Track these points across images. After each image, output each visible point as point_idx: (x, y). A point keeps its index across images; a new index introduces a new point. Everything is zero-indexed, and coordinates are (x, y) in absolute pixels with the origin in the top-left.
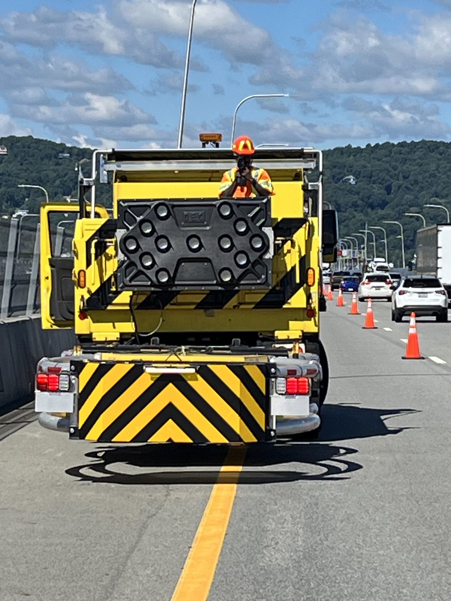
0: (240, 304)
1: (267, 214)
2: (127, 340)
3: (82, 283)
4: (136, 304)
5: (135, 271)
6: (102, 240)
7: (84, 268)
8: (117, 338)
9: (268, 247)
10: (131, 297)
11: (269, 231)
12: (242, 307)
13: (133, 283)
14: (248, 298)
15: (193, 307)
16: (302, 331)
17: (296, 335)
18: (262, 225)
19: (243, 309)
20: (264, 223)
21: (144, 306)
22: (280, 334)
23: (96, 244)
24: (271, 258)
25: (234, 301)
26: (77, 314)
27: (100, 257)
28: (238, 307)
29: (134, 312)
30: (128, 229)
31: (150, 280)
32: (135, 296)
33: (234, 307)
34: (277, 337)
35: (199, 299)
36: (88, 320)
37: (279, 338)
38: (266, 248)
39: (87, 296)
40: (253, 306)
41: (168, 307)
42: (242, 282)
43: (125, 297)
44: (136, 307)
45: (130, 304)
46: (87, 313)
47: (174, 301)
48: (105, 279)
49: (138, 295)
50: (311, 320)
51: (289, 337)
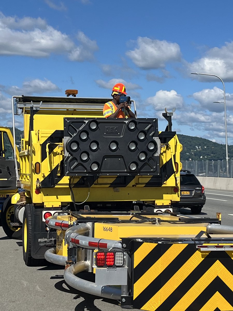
0: (137, 184)
1: (155, 128)
2: (65, 206)
3: (38, 171)
4: (73, 184)
5: (76, 163)
6: (53, 143)
7: (40, 161)
8: (60, 206)
9: (157, 149)
10: (70, 180)
11: (157, 140)
12: (137, 186)
13: (75, 171)
14: (141, 180)
15: (108, 186)
16: (171, 201)
17: (167, 203)
18: (153, 135)
19: (138, 187)
20: (154, 134)
21: (78, 185)
22: (158, 202)
23: (49, 146)
24: (159, 156)
25: (133, 182)
26: (34, 190)
27: (50, 154)
28: (136, 186)
29: (72, 189)
30: (71, 136)
31: (86, 169)
32: (72, 179)
33: (133, 186)
34: (156, 204)
35: (111, 181)
36: (41, 194)
37: (158, 205)
38: (156, 149)
39: (41, 179)
40: (144, 185)
41: (93, 186)
42: (142, 171)
43: (65, 180)
44: (73, 186)
45: (70, 184)
46: (41, 190)
47: (96, 182)
48: (53, 168)
49: (74, 178)
50: (176, 194)
51: (163, 204)
